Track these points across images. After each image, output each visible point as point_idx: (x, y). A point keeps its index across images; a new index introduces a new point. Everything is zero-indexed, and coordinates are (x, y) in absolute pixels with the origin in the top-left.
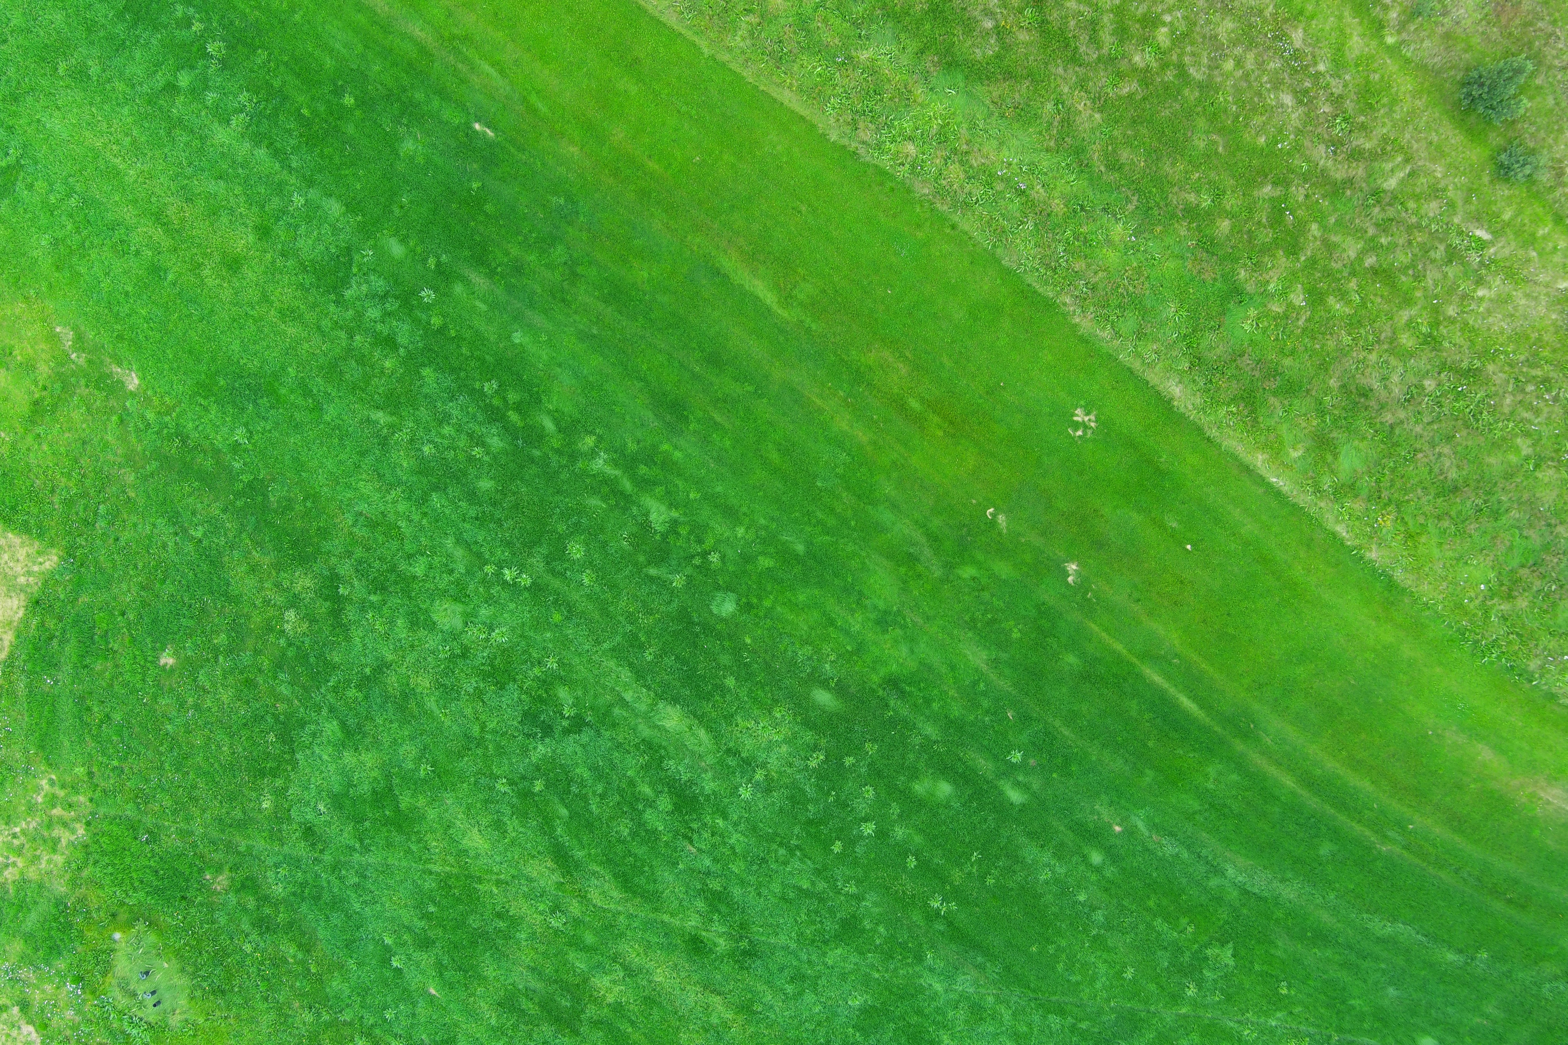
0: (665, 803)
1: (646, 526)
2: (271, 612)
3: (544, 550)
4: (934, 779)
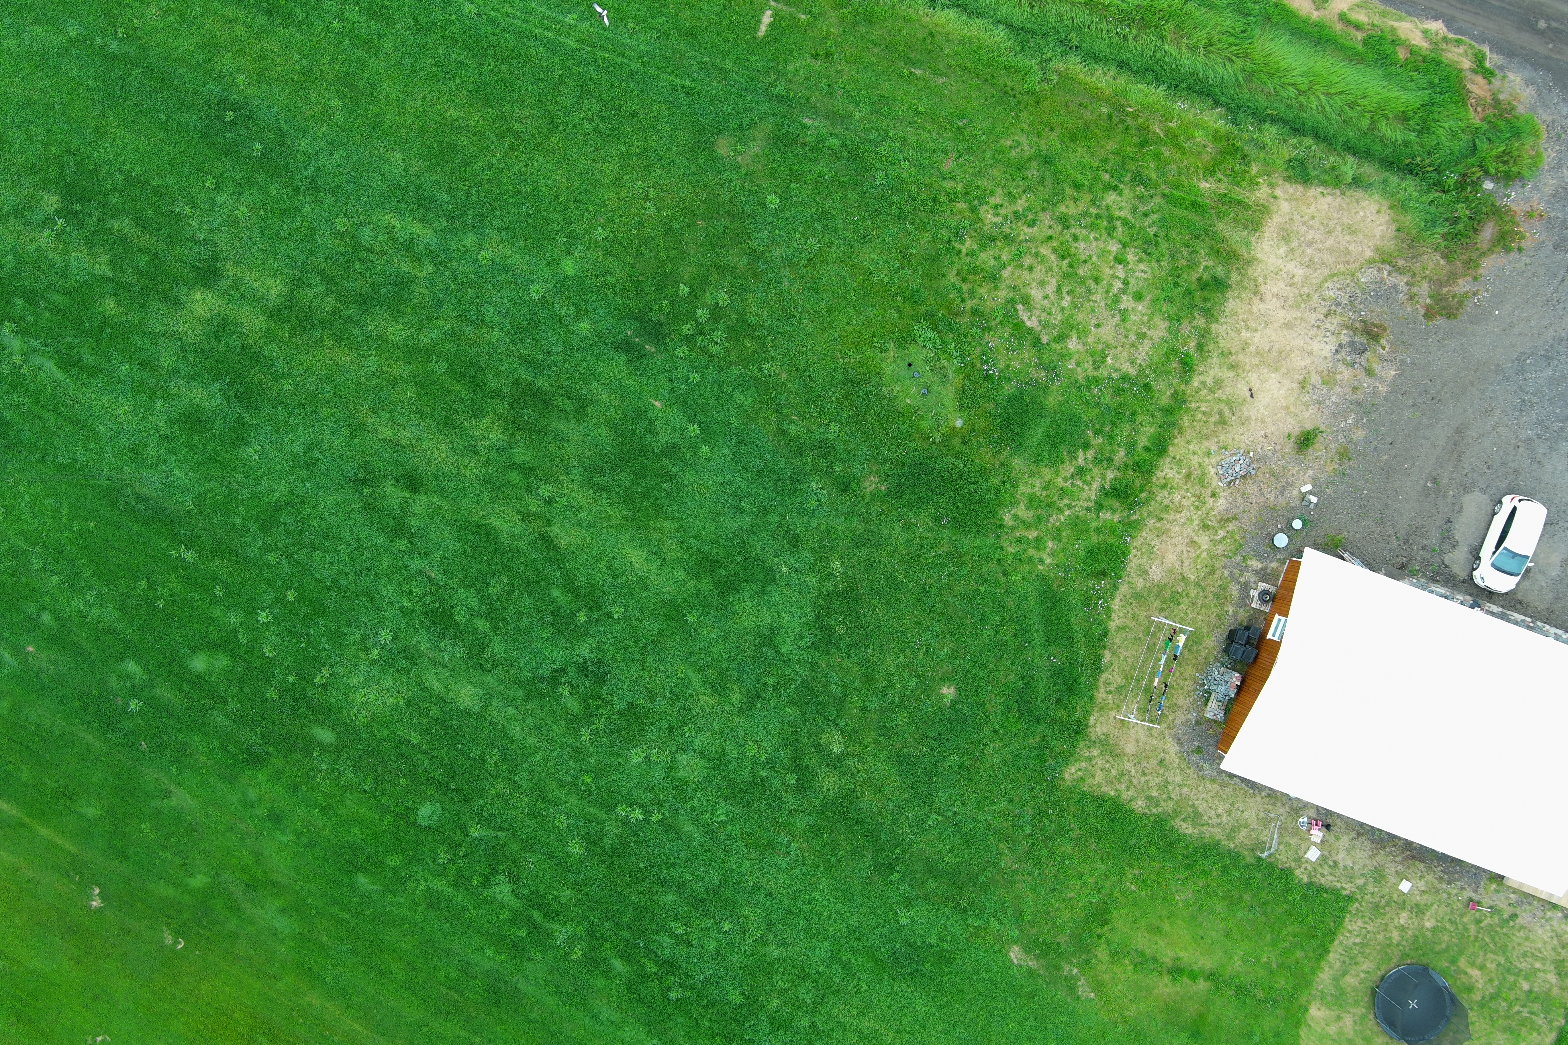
0: (460, 616)
1: (515, 878)
2: (858, 749)
3: (607, 843)
4: (210, 673)
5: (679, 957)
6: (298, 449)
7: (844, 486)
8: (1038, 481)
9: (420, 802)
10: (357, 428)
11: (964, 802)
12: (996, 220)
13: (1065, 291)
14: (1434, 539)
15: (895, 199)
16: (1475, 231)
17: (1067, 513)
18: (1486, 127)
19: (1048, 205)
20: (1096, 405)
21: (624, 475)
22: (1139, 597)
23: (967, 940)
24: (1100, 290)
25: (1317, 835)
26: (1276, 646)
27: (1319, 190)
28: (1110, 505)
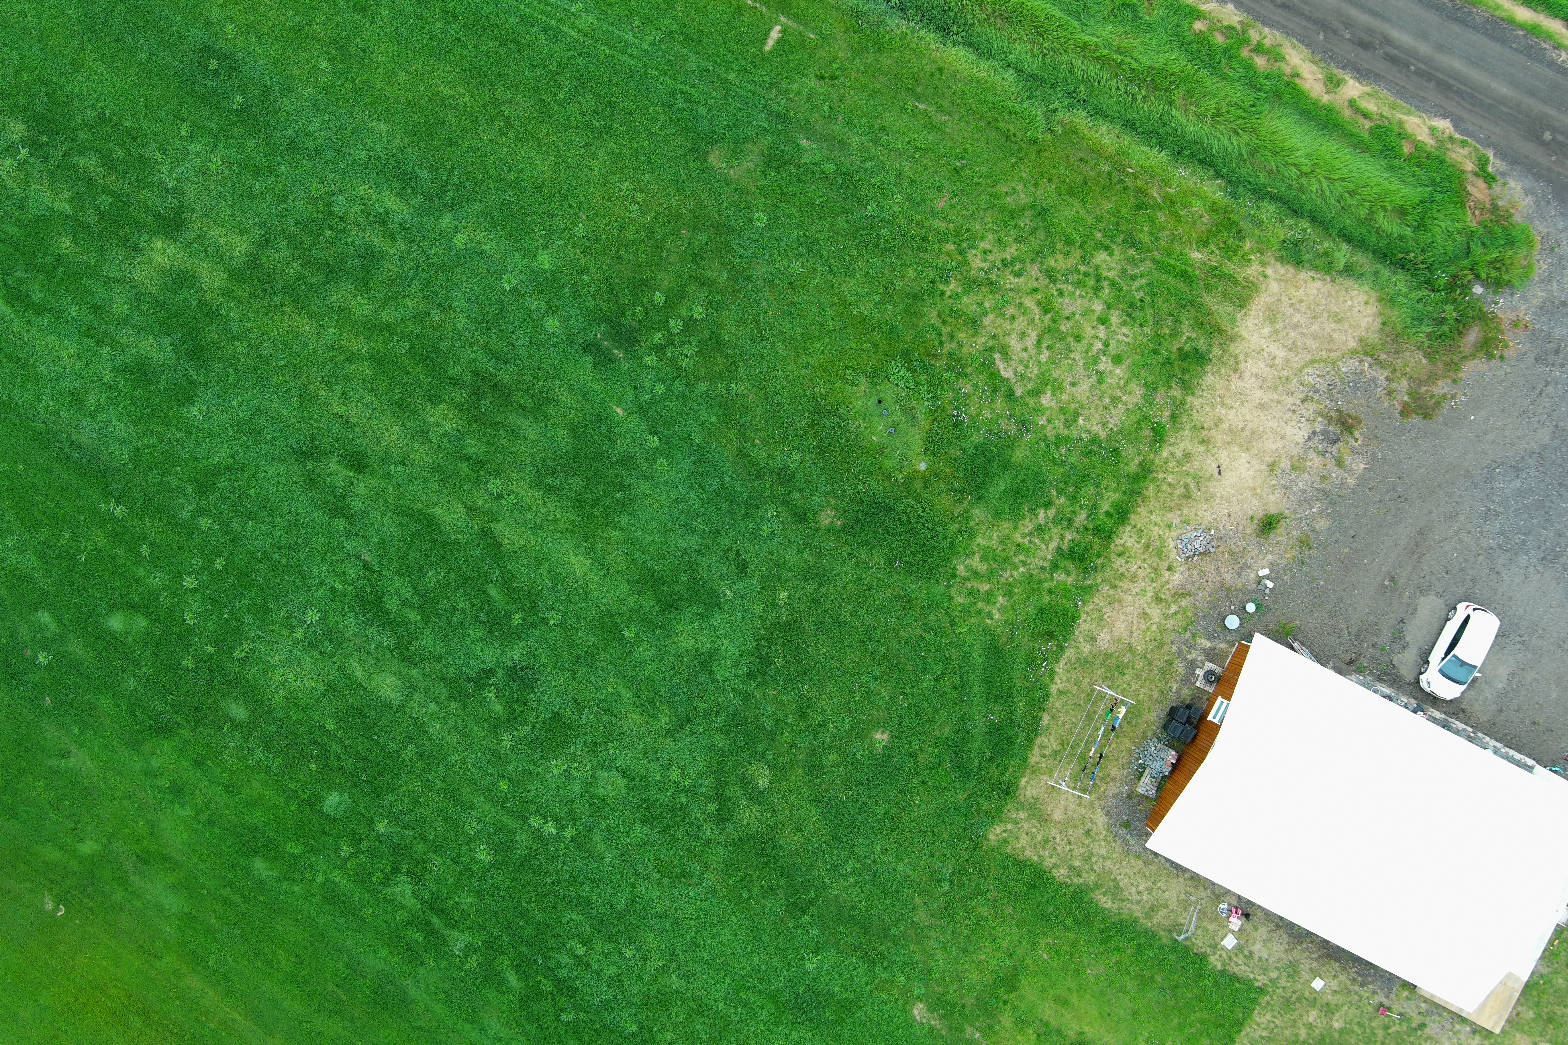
0: (392, 604)
1: (417, 879)
2: (783, 786)
3: (516, 854)
4: (127, 633)
5: (576, 979)
6: (245, 413)
7: (800, 516)
8: (996, 534)
9: (328, 791)
10: (307, 400)
11: (885, 851)
12: (984, 265)
13: (1044, 345)
14: (1384, 638)
15: (884, 231)
16: (1460, 333)
17: (1021, 570)
18: (1481, 231)
19: (1038, 256)
20: (1063, 464)
21: (576, 480)
22: (1084, 663)
23: (872, 992)
24: (1079, 349)
25: (1235, 923)
26: (1215, 729)
27: (1310, 274)
28: (1066, 567)
